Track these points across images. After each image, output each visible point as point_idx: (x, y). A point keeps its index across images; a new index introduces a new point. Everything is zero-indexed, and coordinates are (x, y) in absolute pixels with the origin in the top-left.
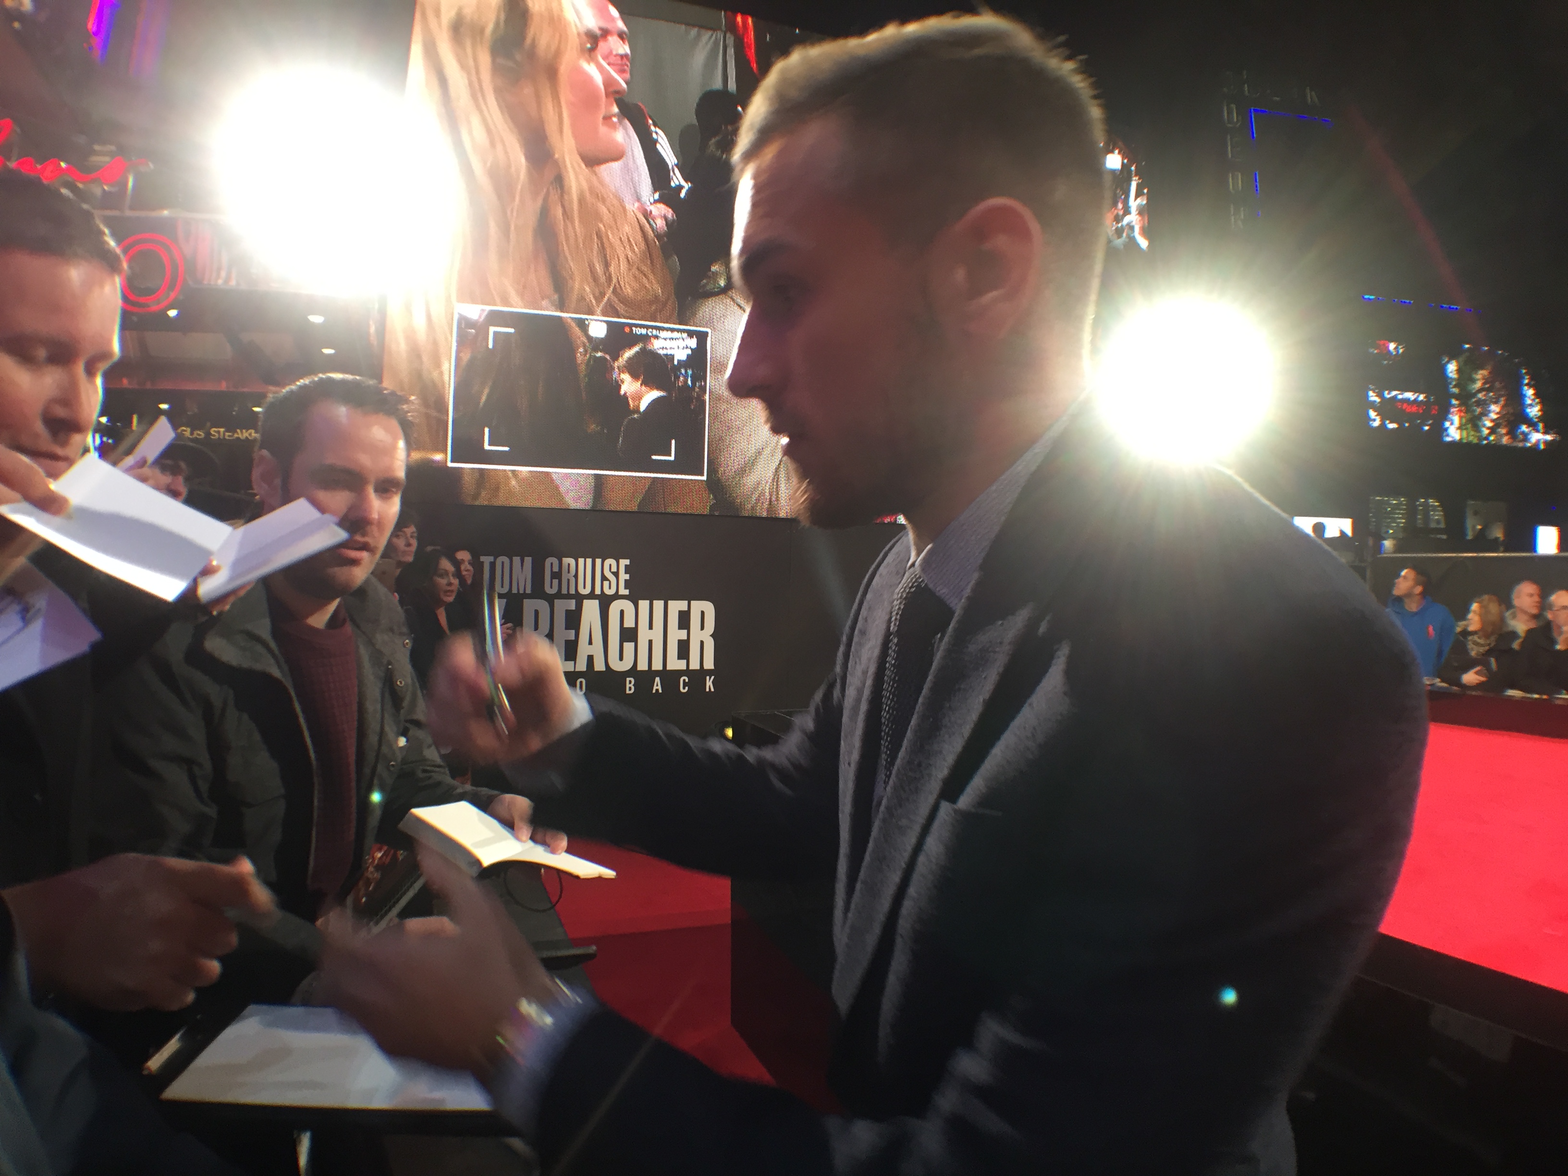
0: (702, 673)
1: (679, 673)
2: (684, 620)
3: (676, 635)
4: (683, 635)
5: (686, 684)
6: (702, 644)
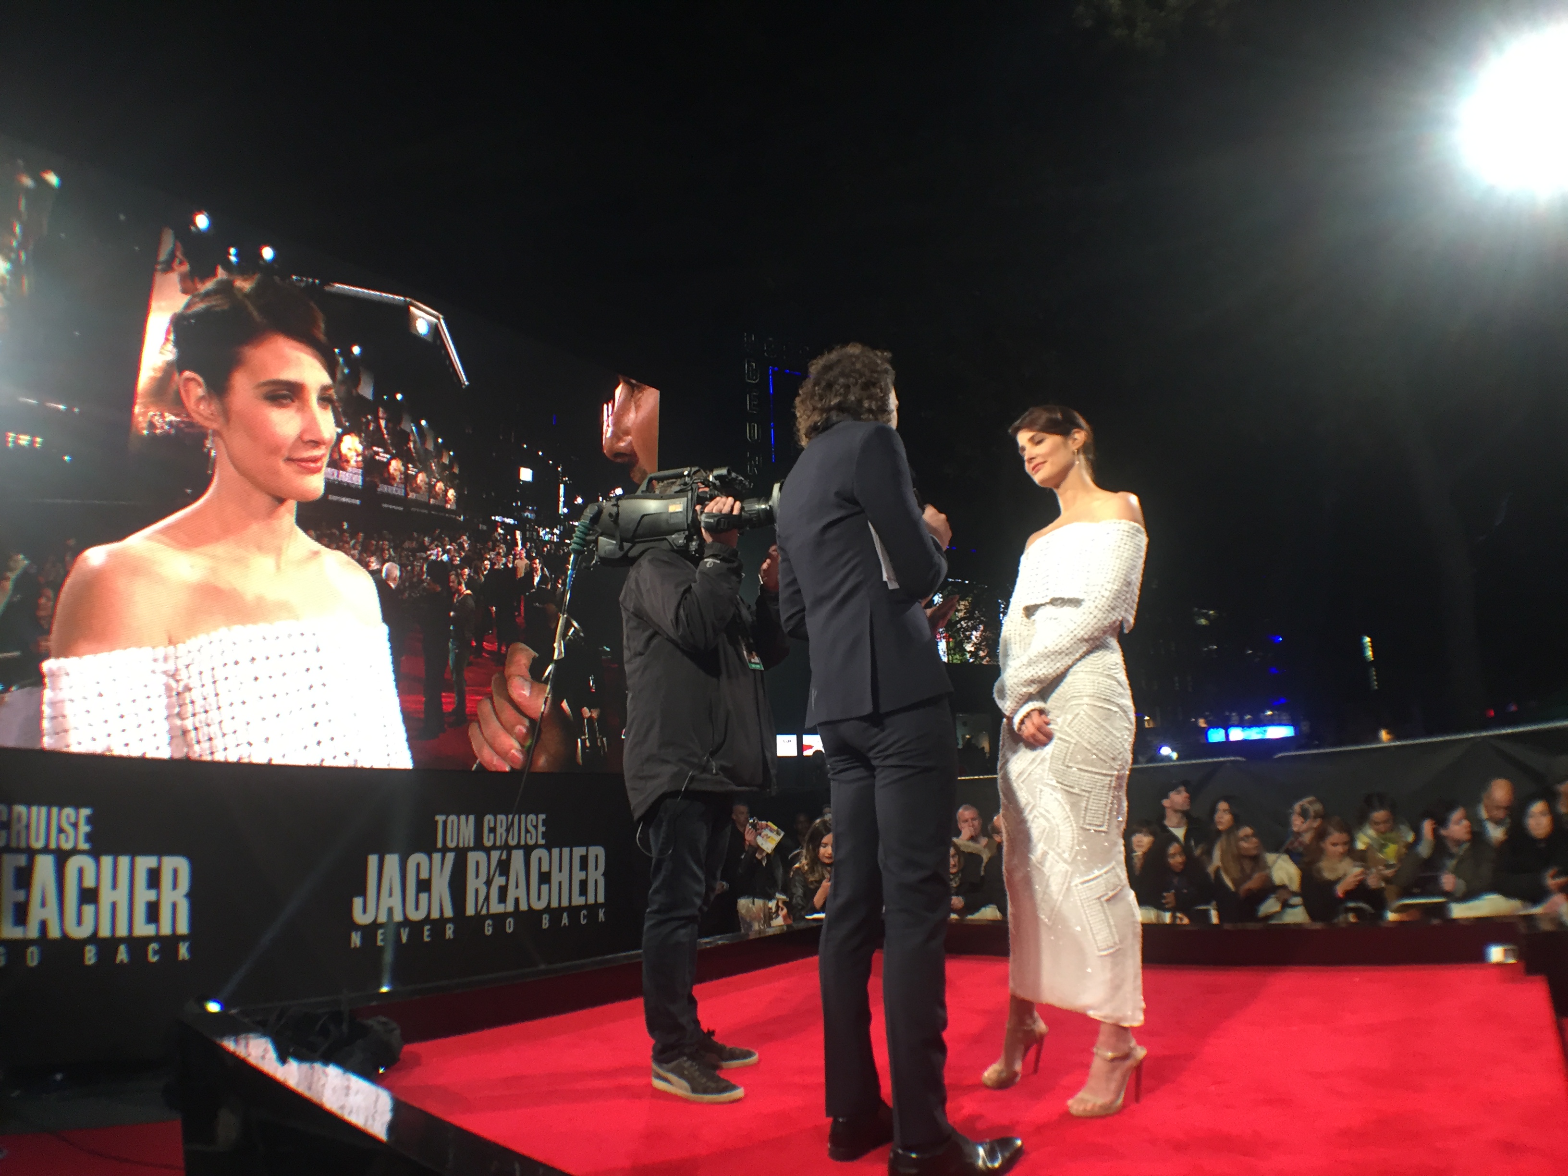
0: (174, 939)
1: (147, 940)
3: (145, 895)
4: (152, 895)
5: (155, 952)
6: (174, 906)
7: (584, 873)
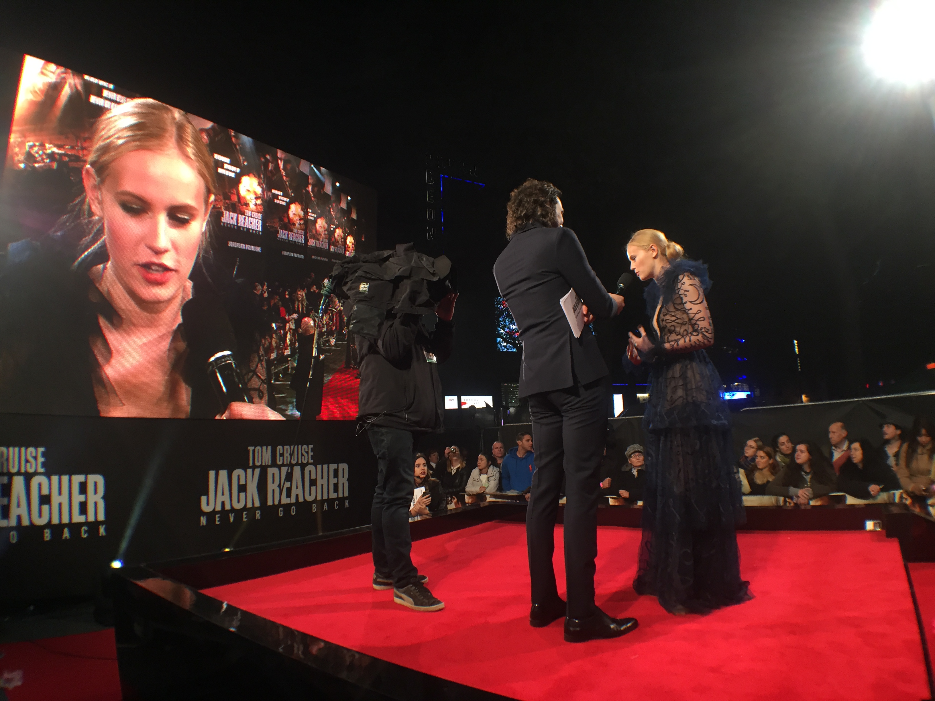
0: (96, 524)
1: (81, 525)
2: (83, 488)
3: (78, 498)
4: (82, 498)
5: (85, 532)
6: (96, 504)
7: (336, 479)
